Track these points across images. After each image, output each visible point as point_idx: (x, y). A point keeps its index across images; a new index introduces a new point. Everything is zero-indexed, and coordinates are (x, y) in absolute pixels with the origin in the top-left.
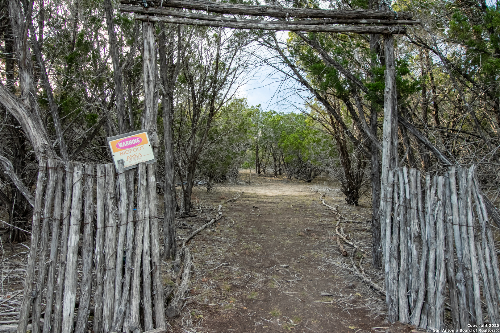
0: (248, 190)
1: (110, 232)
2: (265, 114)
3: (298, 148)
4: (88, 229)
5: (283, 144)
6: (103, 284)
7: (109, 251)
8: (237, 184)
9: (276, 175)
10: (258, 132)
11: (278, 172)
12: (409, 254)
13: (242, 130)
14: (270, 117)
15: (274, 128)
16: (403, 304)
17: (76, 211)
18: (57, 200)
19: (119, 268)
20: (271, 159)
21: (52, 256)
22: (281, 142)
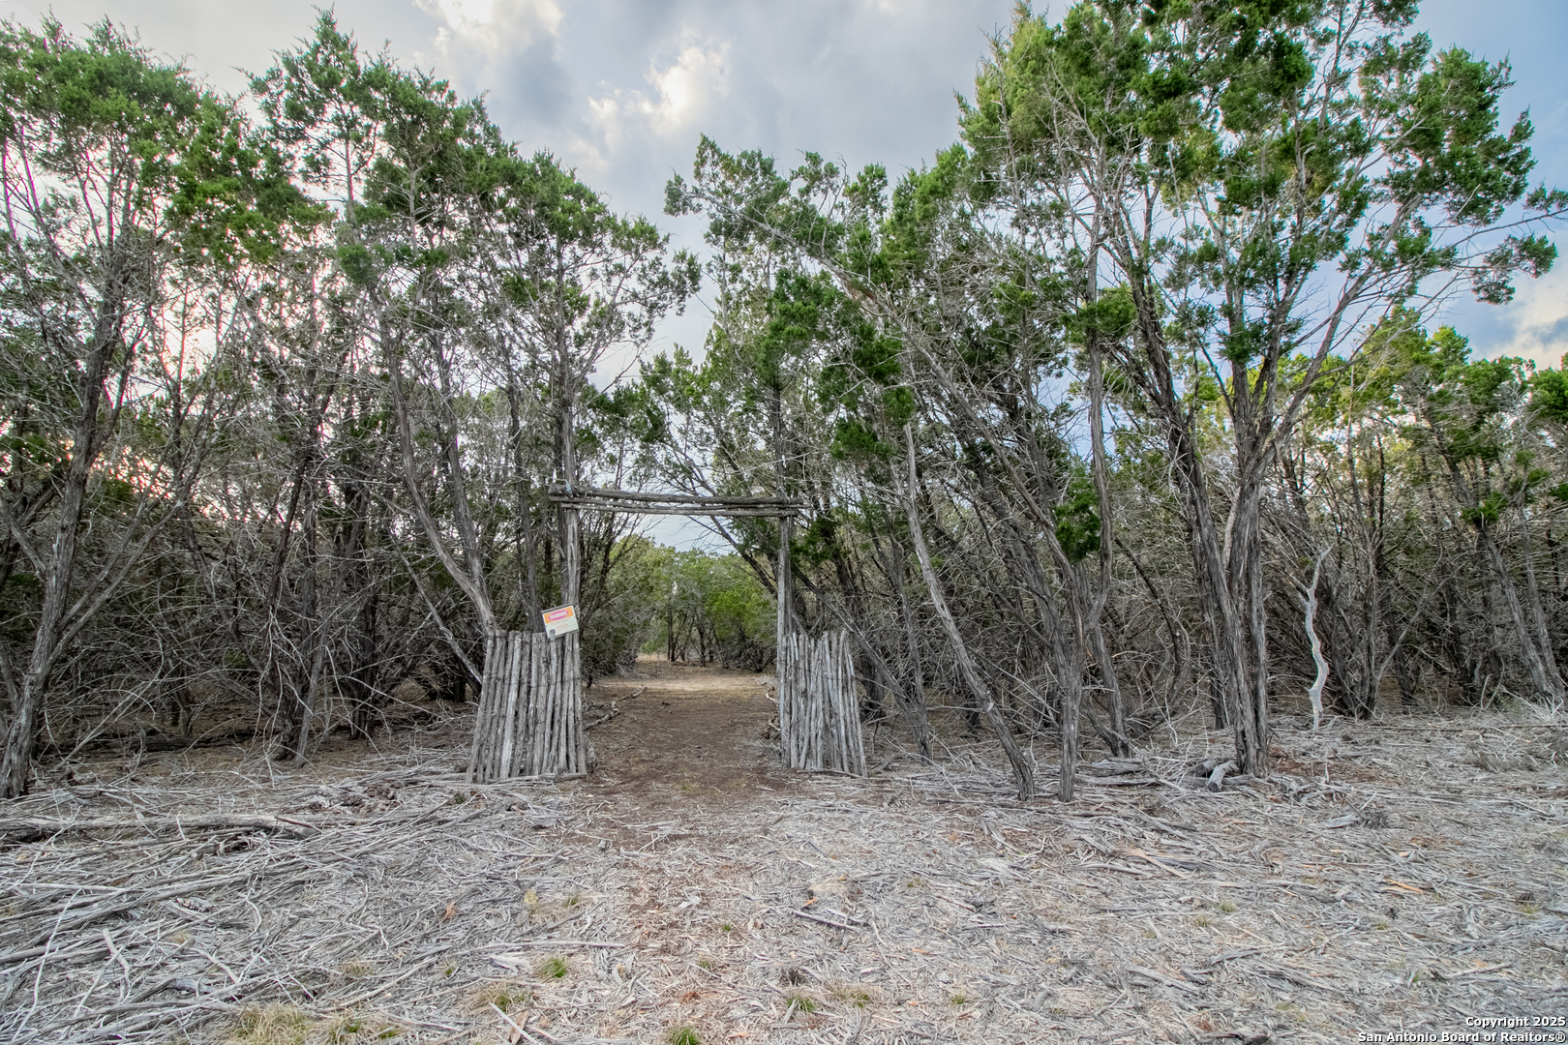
0: (655, 685)
1: (542, 691)
2: (684, 555)
3: (739, 614)
4: (524, 688)
5: (714, 608)
6: (534, 735)
7: (540, 706)
8: (636, 677)
9: (703, 663)
10: (671, 587)
11: (708, 658)
12: (799, 708)
13: (646, 587)
14: (693, 560)
15: (700, 581)
16: (794, 752)
17: (515, 673)
18: (502, 664)
19: (548, 721)
20: (695, 633)
21: (496, 710)
22: (711, 605)
